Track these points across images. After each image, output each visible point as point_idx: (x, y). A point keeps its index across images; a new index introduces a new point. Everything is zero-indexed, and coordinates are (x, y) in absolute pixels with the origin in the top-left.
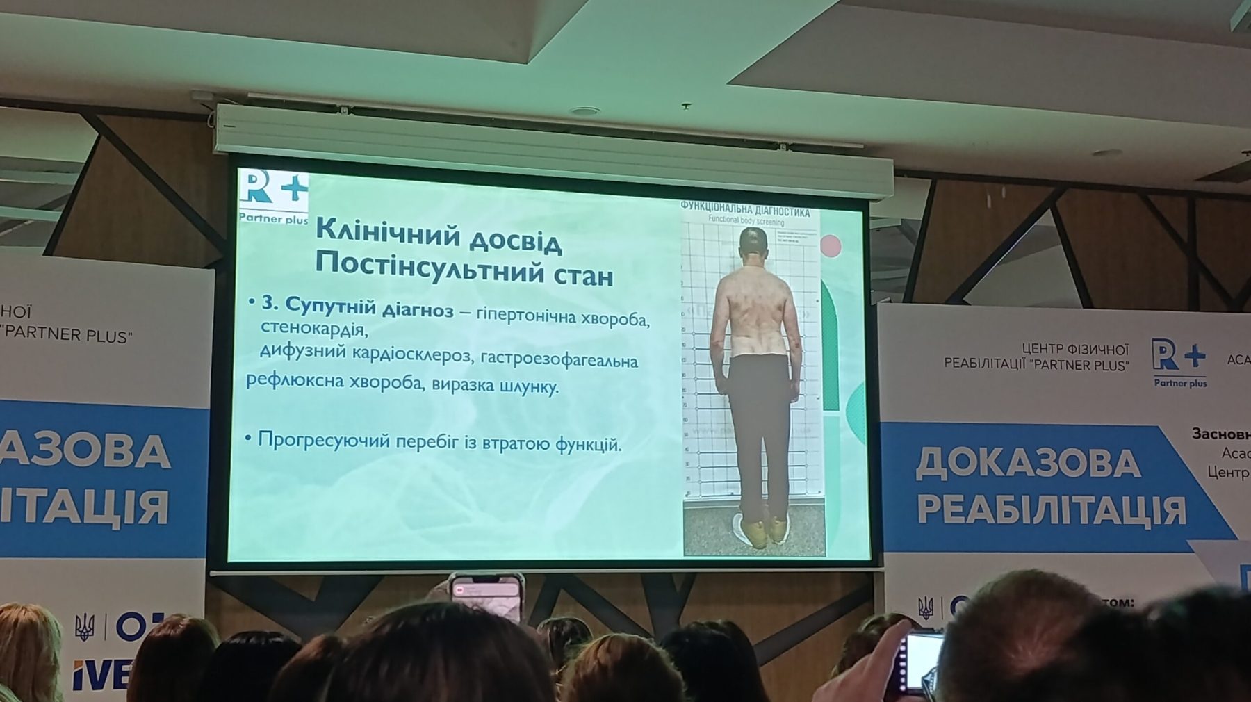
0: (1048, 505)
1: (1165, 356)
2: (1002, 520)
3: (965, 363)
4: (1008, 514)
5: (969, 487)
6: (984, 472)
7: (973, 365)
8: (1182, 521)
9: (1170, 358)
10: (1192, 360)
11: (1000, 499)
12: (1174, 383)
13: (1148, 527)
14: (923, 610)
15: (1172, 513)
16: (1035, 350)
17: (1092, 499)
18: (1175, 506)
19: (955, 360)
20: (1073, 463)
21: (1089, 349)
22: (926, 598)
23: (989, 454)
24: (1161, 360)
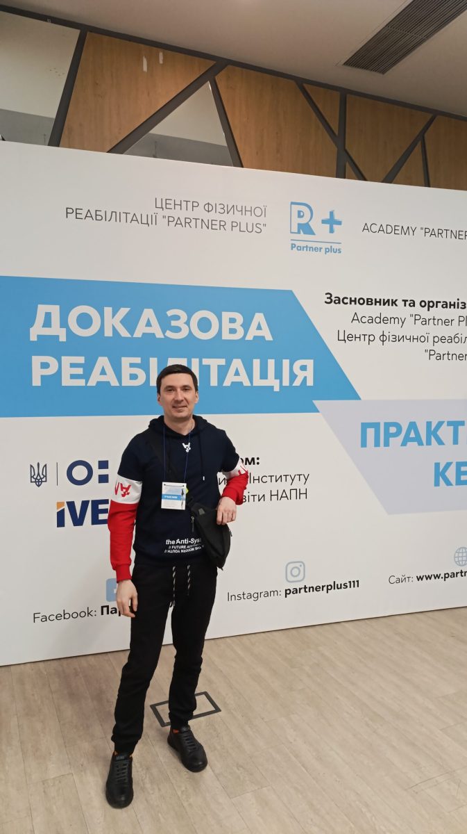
1: (303, 221)
2: (127, 382)
3: (89, 215)
4: (133, 377)
5: (91, 349)
6: (108, 333)
7: (99, 218)
9: (308, 223)
10: (328, 225)
11: (126, 361)
12: (310, 248)
13: (277, 389)
14: (35, 477)
15: (300, 376)
16: (168, 206)
17: (222, 362)
18: (303, 368)
19: (78, 211)
20: (204, 325)
21: (225, 208)
22: (38, 464)
24: (299, 225)
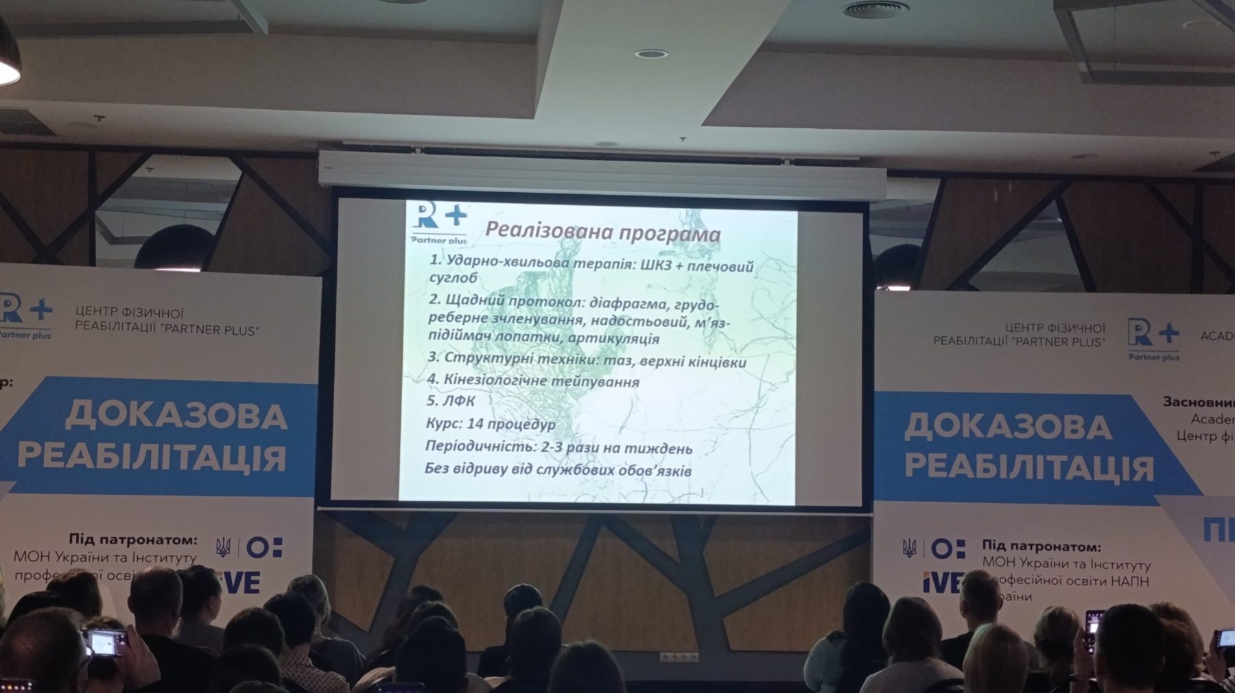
0: (1024, 463)
1: (1141, 334)
2: (981, 475)
3: (952, 341)
5: (951, 447)
6: (966, 434)
7: (960, 342)
8: (1150, 478)
9: (1145, 336)
10: (1166, 336)
11: (980, 457)
12: (1148, 357)
14: (907, 550)
15: (1141, 472)
16: (1017, 329)
17: (1065, 458)
18: (1143, 465)
19: (944, 339)
20: (1048, 426)
21: (1067, 328)
22: (909, 540)
23: (970, 420)
24: (1137, 338)
